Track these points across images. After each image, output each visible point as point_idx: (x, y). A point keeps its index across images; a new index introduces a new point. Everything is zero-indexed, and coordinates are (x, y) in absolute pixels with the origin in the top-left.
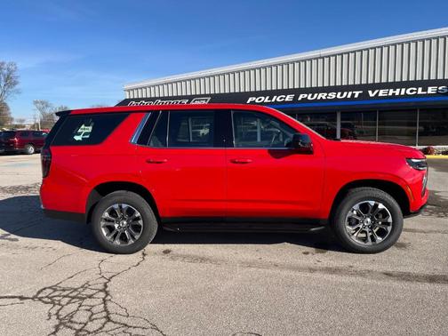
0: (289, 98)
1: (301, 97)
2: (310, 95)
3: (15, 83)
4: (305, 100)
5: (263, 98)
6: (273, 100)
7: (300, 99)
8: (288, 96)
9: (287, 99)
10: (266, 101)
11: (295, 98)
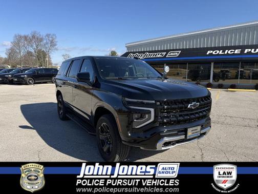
0: (237, 51)
1: (246, 51)
2: (253, 50)
3: (55, 45)
4: (249, 53)
5: (218, 52)
6: (226, 53)
7: (246, 52)
8: (236, 51)
9: (236, 52)
10: (221, 53)
11: (242, 52)
